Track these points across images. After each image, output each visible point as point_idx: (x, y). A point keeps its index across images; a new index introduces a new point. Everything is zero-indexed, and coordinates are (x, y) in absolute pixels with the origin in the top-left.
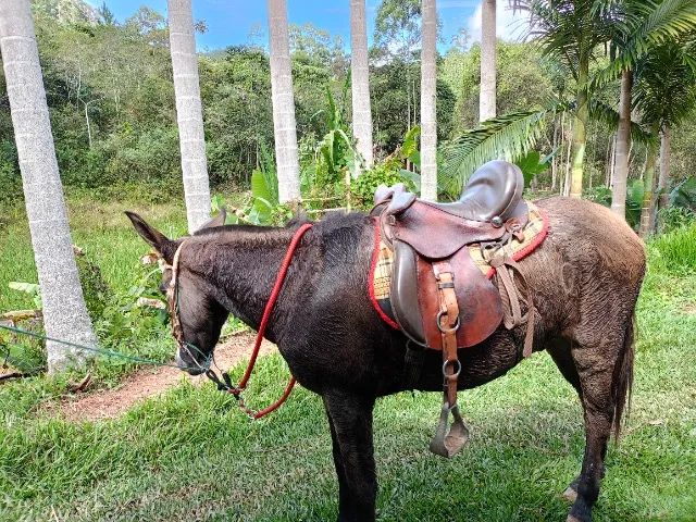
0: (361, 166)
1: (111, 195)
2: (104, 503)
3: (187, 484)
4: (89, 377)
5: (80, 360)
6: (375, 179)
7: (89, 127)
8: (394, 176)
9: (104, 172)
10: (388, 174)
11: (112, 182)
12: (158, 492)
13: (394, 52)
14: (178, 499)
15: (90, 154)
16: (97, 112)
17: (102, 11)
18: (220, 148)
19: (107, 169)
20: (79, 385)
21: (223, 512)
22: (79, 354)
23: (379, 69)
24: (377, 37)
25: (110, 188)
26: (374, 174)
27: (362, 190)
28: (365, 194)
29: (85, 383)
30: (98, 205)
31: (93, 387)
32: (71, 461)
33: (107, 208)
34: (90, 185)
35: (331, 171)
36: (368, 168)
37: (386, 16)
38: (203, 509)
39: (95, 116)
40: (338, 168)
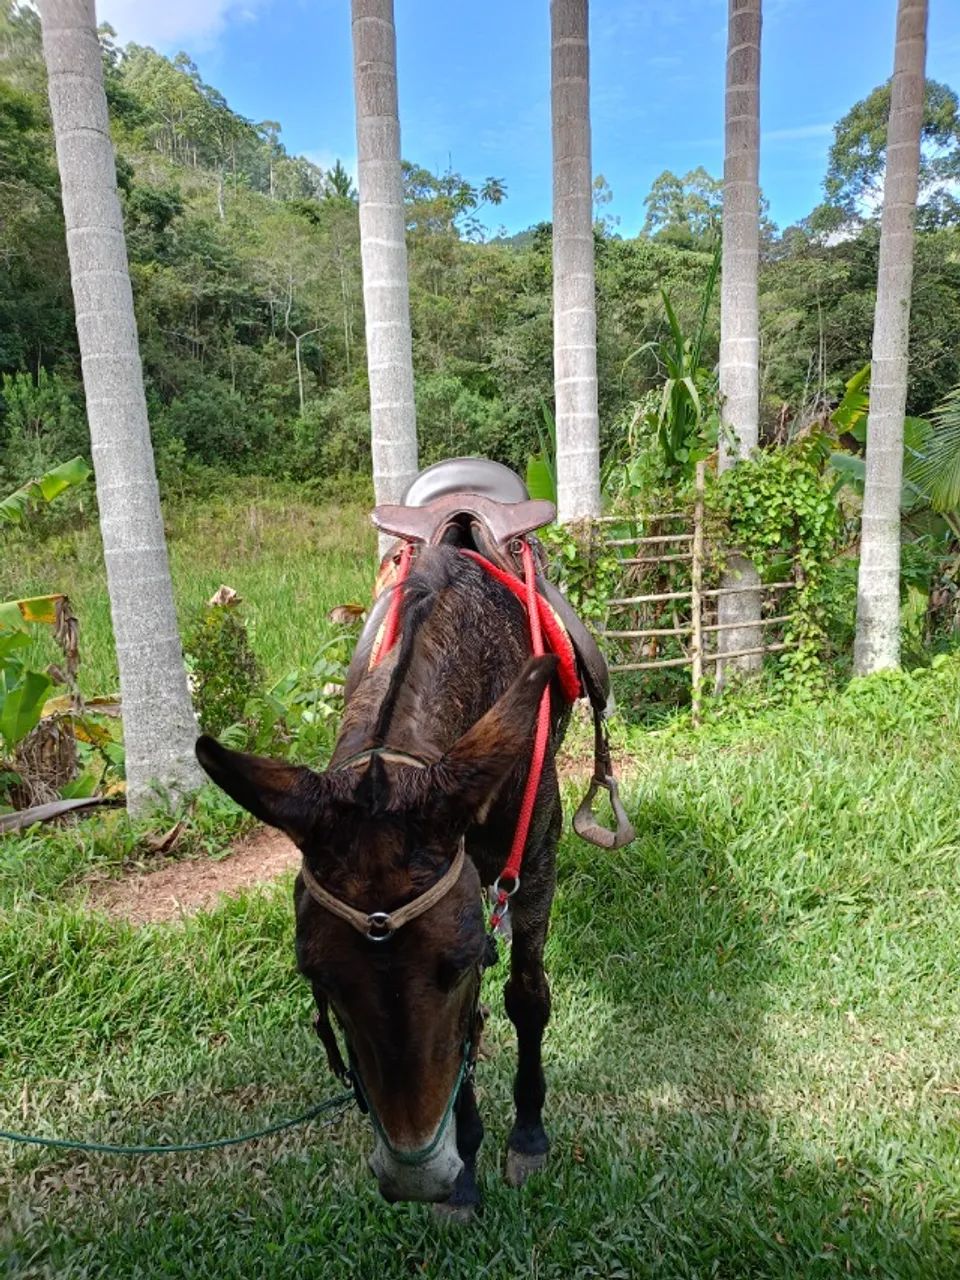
0: (730, 452)
1: (330, 494)
2: (110, 1091)
3: (260, 1079)
4: (176, 832)
5: (175, 797)
6: (760, 477)
7: (302, 377)
8: (800, 471)
9: (319, 454)
10: (787, 468)
11: (333, 471)
12: (207, 1088)
13: (867, 215)
14: (238, 1108)
15: (298, 425)
16: (314, 352)
17: (334, 175)
18: (514, 410)
19: (325, 450)
20: (160, 841)
21: (304, 1158)
22: (173, 785)
23: (833, 249)
24: (832, 185)
25: (328, 482)
26: (756, 469)
27: (729, 501)
28: (733, 509)
29: (169, 841)
30: (308, 510)
31: (184, 848)
32: (84, 996)
33: (322, 516)
34: (299, 476)
35: (670, 461)
36: (744, 455)
37: (857, 141)
38: (272, 1141)
39: (311, 358)
40: (683, 456)
